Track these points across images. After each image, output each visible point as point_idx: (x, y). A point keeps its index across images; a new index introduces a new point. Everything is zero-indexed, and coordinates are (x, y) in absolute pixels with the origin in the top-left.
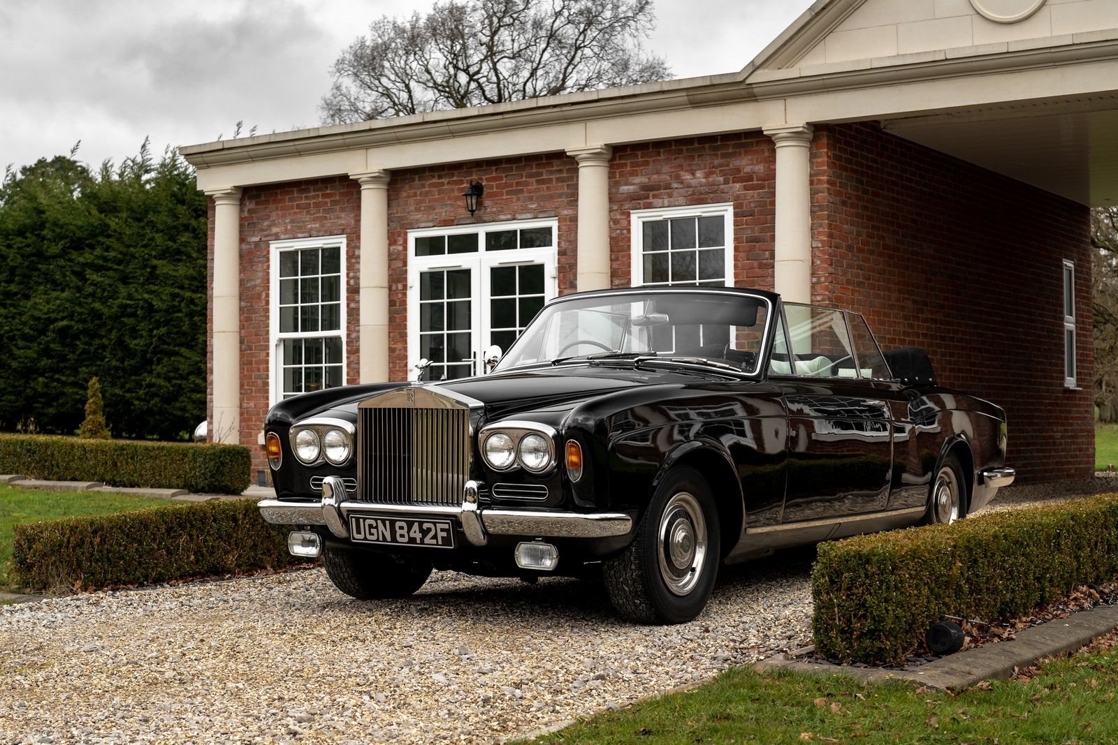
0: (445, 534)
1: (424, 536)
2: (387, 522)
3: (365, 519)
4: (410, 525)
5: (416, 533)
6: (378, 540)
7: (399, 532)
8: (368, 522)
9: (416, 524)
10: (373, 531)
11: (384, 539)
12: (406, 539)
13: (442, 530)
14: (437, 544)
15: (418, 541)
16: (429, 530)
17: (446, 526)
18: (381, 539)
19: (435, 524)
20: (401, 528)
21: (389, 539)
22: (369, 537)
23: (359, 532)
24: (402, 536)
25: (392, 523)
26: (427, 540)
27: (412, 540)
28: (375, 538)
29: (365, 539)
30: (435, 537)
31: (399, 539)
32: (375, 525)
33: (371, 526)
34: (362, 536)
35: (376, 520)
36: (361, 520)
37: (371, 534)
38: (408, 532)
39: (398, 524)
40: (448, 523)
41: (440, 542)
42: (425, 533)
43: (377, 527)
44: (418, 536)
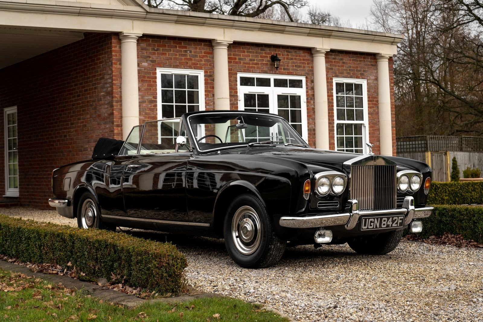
0: (401, 221)
1: (393, 223)
2: (379, 219)
3: (369, 219)
4: (388, 219)
5: (390, 223)
6: (373, 228)
7: (383, 223)
8: (370, 220)
9: (391, 218)
10: (372, 224)
11: (376, 227)
12: (385, 226)
13: (400, 219)
14: (397, 226)
15: (390, 226)
16: (396, 220)
17: (402, 217)
18: (375, 227)
19: (398, 217)
20: (385, 221)
21: (378, 227)
22: (369, 227)
23: (365, 225)
24: (384, 224)
25: (381, 219)
26: (394, 225)
27: (388, 226)
28: (372, 227)
29: (368, 228)
30: (397, 223)
31: (383, 226)
32: (373, 221)
33: (371, 222)
34: (366, 227)
35: (374, 219)
36: (367, 220)
37: (371, 225)
38: (387, 223)
39: (384, 219)
40: (403, 216)
41: (398, 225)
42: (393, 221)
43: (374, 222)
44: (391, 223)
